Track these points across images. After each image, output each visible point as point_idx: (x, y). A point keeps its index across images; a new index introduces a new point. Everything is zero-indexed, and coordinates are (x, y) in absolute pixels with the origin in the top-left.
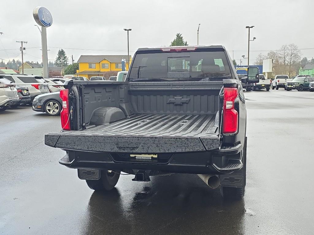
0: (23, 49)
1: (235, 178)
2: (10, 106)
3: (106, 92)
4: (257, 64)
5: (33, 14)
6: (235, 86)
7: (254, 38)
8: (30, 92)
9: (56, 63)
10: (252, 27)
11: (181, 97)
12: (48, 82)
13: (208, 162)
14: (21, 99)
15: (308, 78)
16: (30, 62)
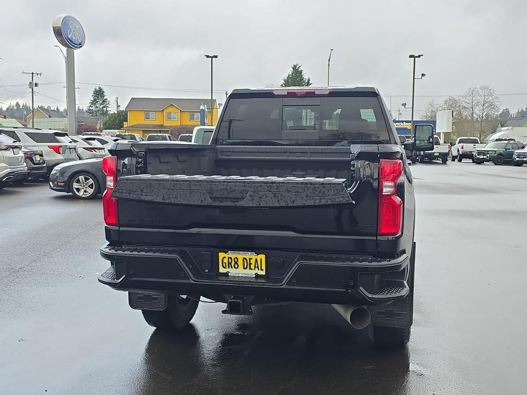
0: (33, 85)
1: (395, 312)
2: (12, 181)
3: (179, 162)
4: (426, 117)
5: (53, 27)
6: (399, 156)
7: (423, 75)
8: (45, 158)
9: (90, 109)
10: (419, 56)
11: (304, 173)
12: (75, 141)
13: (351, 284)
14: (30, 169)
15: (512, 143)
16: (46, 108)
